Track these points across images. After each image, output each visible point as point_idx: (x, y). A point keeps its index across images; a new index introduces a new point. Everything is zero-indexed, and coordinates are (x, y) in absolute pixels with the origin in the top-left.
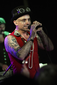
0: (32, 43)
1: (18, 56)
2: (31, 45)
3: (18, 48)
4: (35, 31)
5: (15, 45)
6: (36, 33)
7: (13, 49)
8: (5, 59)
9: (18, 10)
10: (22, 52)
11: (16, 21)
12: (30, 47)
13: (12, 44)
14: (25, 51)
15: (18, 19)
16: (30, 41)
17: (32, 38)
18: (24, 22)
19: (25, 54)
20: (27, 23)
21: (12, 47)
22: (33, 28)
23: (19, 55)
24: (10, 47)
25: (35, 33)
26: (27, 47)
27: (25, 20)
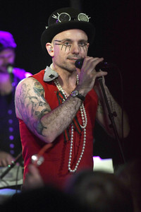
0: (79, 104)
1: (39, 130)
2: (77, 109)
3: (45, 110)
4: (91, 76)
5: (41, 102)
6: (94, 80)
7: (33, 110)
8: (11, 138)
9: (56, 17)
10: (52, 123)
11: (52, 43)
12: (73, 112)
13: (33, 100)
14: (58, 120)
16: (77, 99)
17: (82, 92)
19: (57, 127)
21: (30, 106)
22: (88, 66)
23: (43, 128)
24: (25, 105)
25: (92, 79)
26: (65, 112)
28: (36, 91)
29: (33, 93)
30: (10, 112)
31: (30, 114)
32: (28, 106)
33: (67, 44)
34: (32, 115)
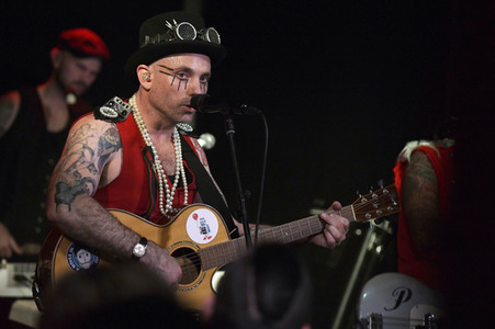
5: (93, 165)
7: (74, 165)
9: (170, 26)
11: (151, 68)
13: (87, 153)
15: (161, 62)
18: (183, 84)
20: (193, 89)
27: (186, 72)
28: (101, 144)
29: (94, 144)
30: (51, 162)
31: (67, 167)
32: (72, 153)
33: (182, 75)
34: (68, 171)
